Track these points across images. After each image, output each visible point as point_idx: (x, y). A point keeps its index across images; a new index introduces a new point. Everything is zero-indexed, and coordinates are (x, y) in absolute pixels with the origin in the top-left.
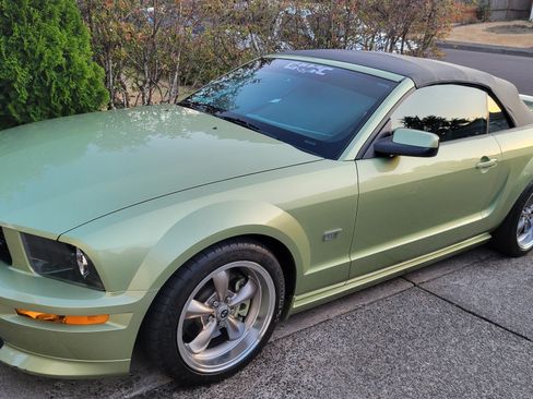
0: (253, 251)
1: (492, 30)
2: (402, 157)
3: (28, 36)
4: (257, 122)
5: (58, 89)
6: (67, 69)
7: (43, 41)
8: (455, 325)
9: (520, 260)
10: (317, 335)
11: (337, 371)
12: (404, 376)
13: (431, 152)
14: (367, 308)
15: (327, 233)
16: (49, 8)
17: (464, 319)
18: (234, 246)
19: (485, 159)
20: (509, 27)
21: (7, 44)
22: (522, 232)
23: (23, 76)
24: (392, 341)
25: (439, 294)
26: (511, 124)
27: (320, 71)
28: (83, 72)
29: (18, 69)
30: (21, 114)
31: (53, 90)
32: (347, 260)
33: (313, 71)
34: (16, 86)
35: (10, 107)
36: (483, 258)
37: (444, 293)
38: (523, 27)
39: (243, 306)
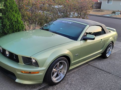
0: (64, 59)
1: (93, 11)
2: (88, 40)
3: (9, 15)
4: (59, 33)
5: (15, 26)
6: (17, 22)
7: (13, 16)
8: (98, 72)
9: (107, 59)
10: (73, 75)
11: (79, 81)
12: (91, 81)
13: (94, 39)
14: (81, 69)
15: (76, 55)
16: (13, 9)
17: (99, 70)
18: (61, 58)
19: (101, 40)
20: (97, 10)
21: (5, 17)
22: (107, 54)
23: (8, 23)
24: (87, 75)
25: (94, 66)
26: (105, 33)
27: (70, 23)
28: (20, 22)
29: (7, 22)
30: (7, 31)
31: (14, 26)
32: (78, 60)
33: (69, 23)
34: (7, 25)
35: (5, 30)
36: (100, 59)
37: (95, 66)
38: (100, 11)
39: (61, 69)
